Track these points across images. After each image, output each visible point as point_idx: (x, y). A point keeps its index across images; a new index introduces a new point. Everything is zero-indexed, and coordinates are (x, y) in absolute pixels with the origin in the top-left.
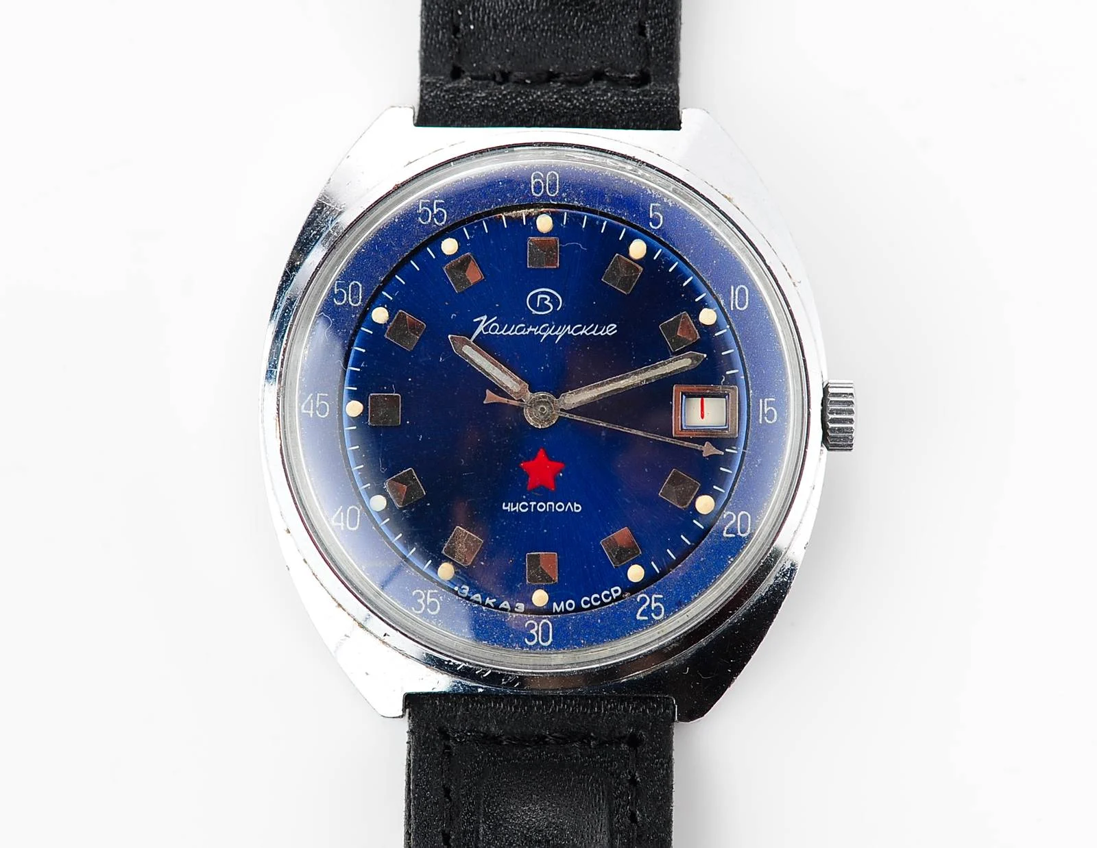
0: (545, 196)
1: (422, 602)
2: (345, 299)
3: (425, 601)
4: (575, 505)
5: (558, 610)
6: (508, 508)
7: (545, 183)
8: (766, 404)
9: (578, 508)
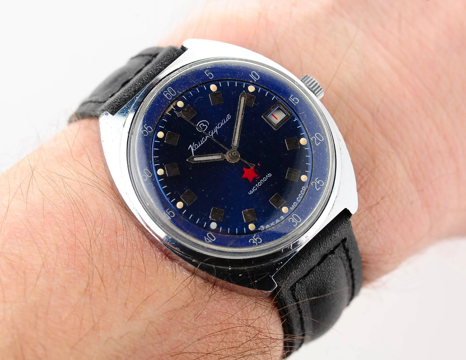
0: (173, 97)
2: (147, 177)
3: (255, 241)
7: (169, 93)
8: (291, 99)
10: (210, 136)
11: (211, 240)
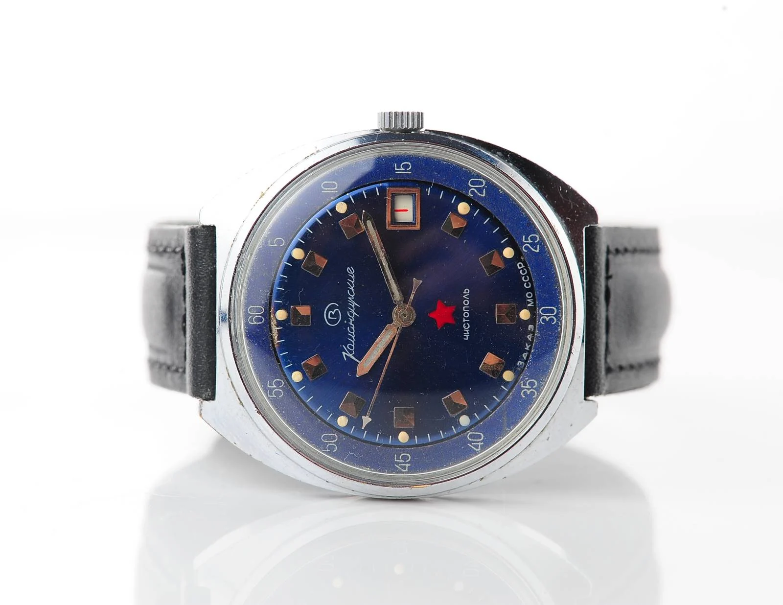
2: (333, 444)
3: (528, 389)
5: (532, 303)
8: (399, 170)
9: (467, 291)
10: (353, 317)
11: (479, 442)
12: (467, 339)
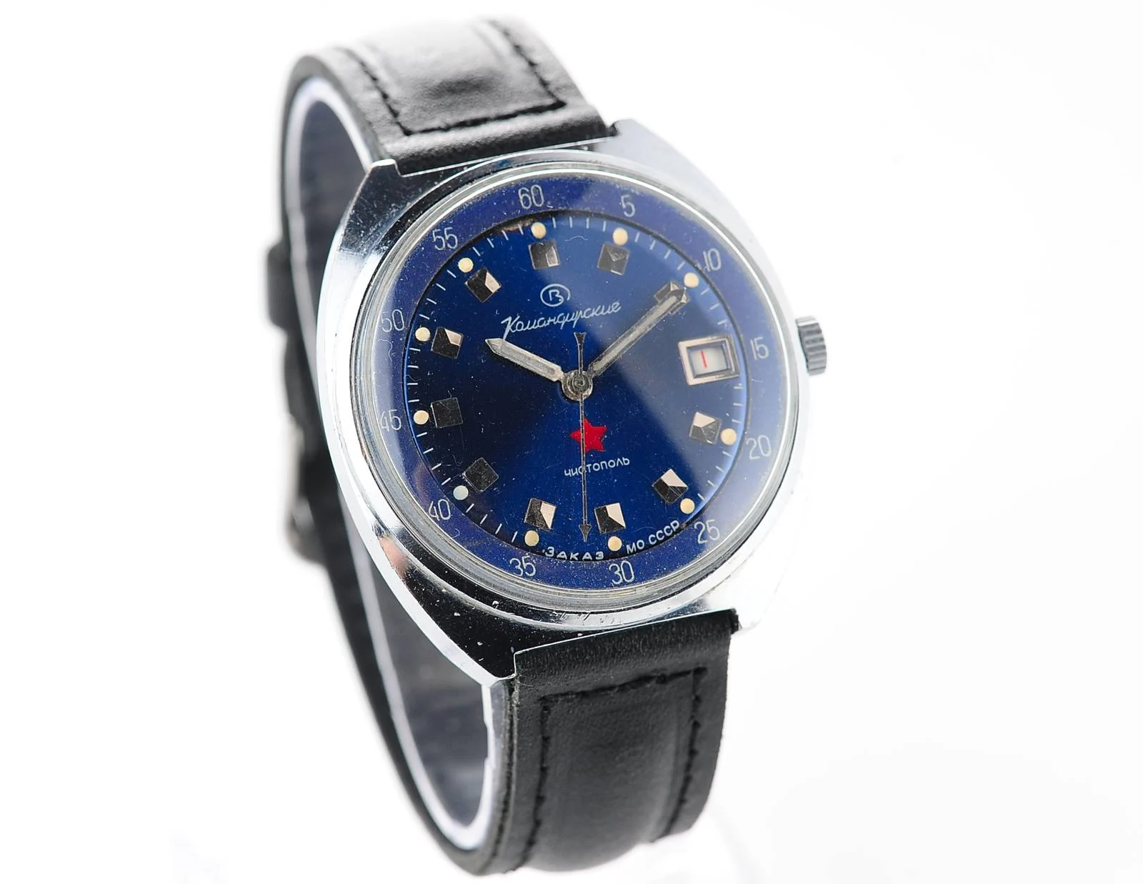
0: (533, 207)
1: (520, 568)
2: (391, 327)
3: (522, 566)
4: (624, 459)
5: (632, 551)
6: (570, 474)
7: (531, 196)
8: (756, 344)
9: (626, 462)
10: (558, 321)
11: (439, 515)
12: (566, 475)
